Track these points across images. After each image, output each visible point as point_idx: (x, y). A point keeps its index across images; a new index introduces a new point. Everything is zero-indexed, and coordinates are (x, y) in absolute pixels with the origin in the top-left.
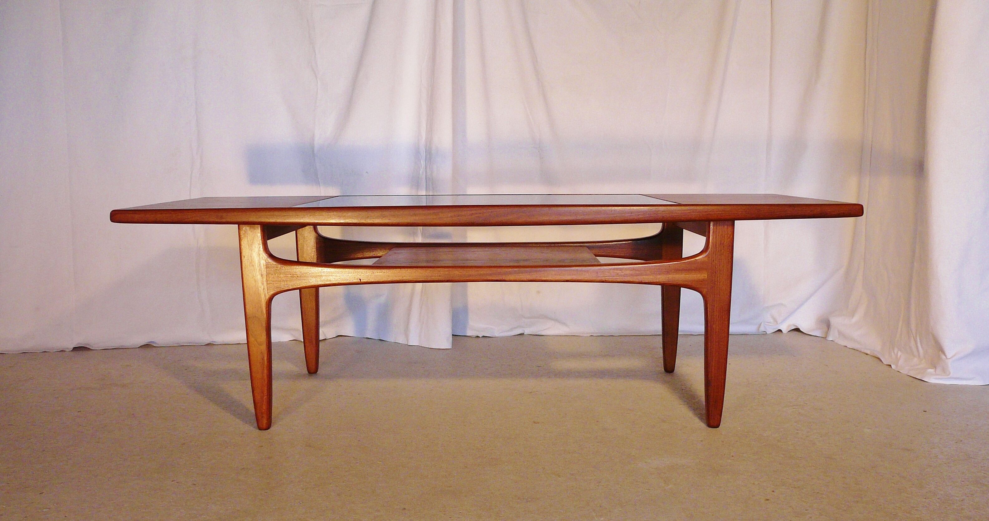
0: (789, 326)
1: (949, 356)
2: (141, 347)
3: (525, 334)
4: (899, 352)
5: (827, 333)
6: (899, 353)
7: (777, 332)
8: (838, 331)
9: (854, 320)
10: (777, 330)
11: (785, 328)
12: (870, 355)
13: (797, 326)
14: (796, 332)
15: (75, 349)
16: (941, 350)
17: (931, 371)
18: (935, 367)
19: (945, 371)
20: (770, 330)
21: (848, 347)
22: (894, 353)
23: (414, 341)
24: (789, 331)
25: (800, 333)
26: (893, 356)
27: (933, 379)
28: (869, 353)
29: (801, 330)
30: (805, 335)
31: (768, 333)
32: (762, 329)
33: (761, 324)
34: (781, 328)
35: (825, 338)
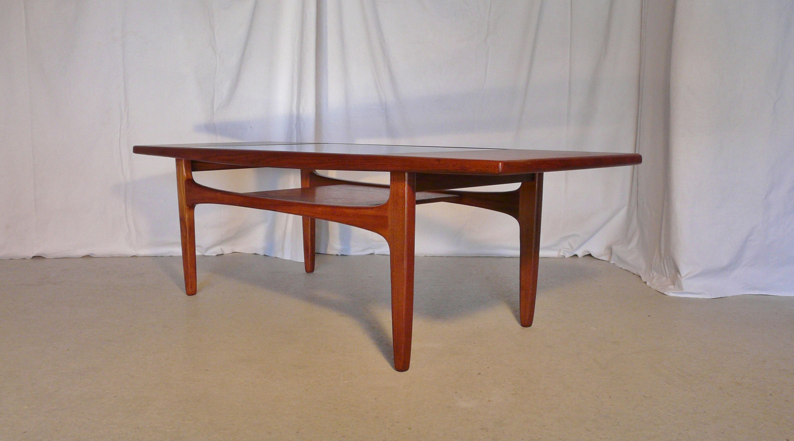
0: (583, 252)
1: (683, 275)
3: (375, 253)
4: (655, 272)
5: (610, 258)
6: (655, 274)
7: (574, 257)
8: (617, 256)
9: (630, 247)
10: (573, 255)
11: (580, 253)
12: (636, 275)
13: (589, 253)
14: (589, 257)
15: (34, 257)
16: (677, 271)
17: (672, 287)
18: (674, 284)
19: (680, 287)
20: (568, 255)
21: (623, 268)
22: (652, 273)
24: (584, 256)
25: (592, 259)
26: (651, 276)
27: (672, 293)
28: (635, 273)
29: (592, 255)
30: (596, 260)
31: (566, 257)
32: (562, 254)
33: (561, 250)
34: (576, 253)
35: (609, 261)
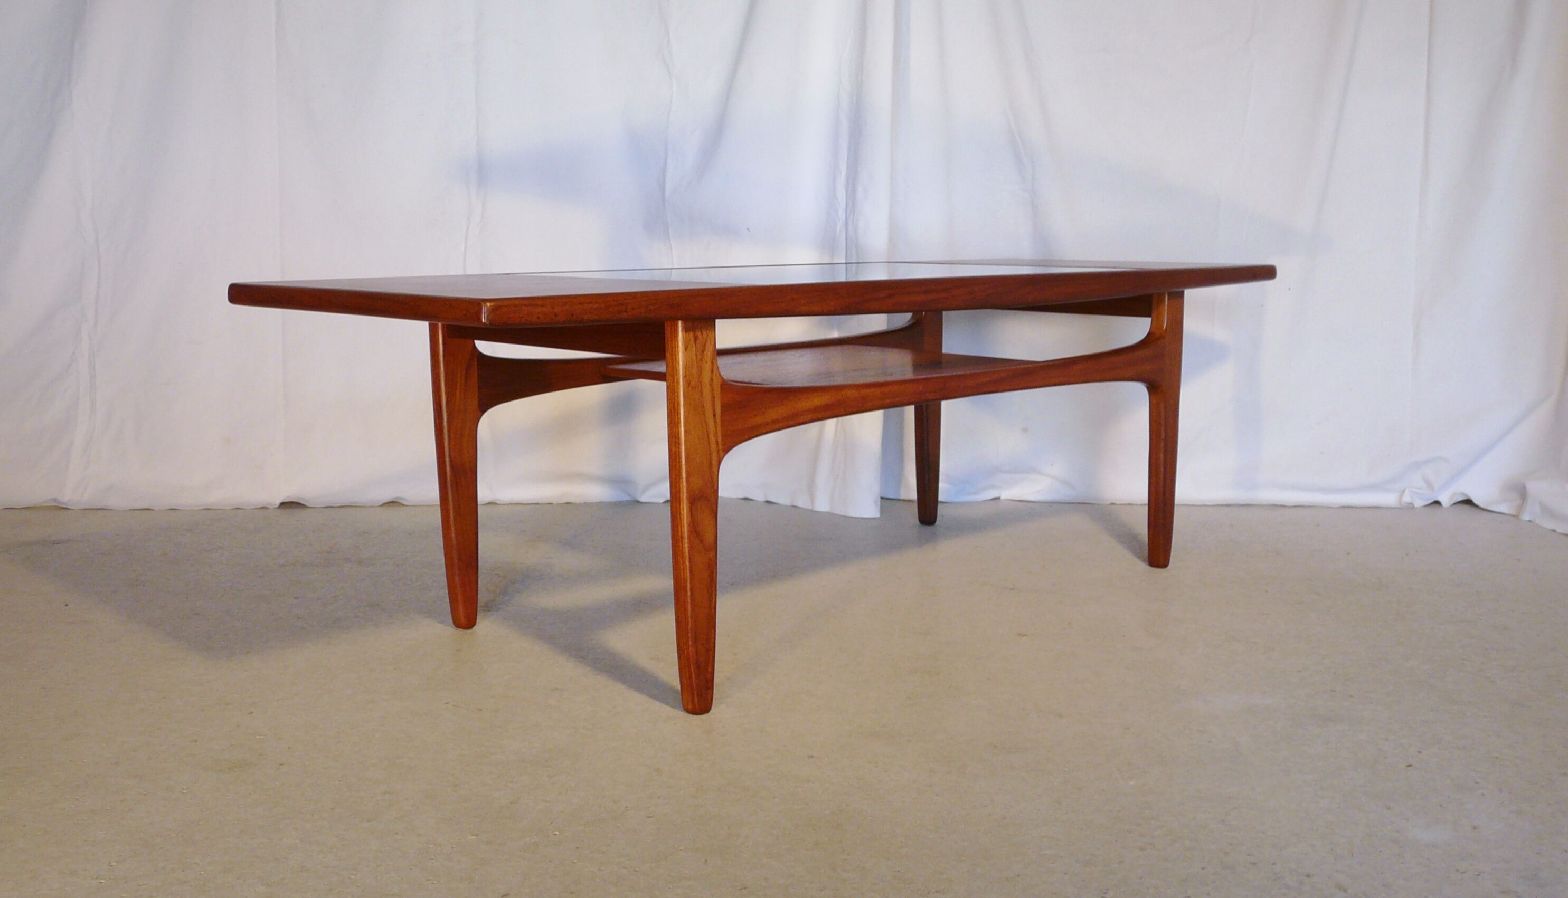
0: (1454, 494)
2: (383, 505)
3: (1002, 498)
5: (1521, 508)
7: (1433, 506)
8: (1540, 504)
10: (1432, 502)
11: (1446, 498)
13: (1466, 495)
14: (1466, 507)
15: (283, 505)
20: (1419, 503)
21: (1558, 531)
23: (822, 505)
24: (1453, 504)
25: (1474, 509)
29: (1475, 501)
30: (1484, 513)
31: (1416, 506)
32: (1407, 498)
33: (1404, 491)
34: (1439, 499)
35: (1516, 516)
